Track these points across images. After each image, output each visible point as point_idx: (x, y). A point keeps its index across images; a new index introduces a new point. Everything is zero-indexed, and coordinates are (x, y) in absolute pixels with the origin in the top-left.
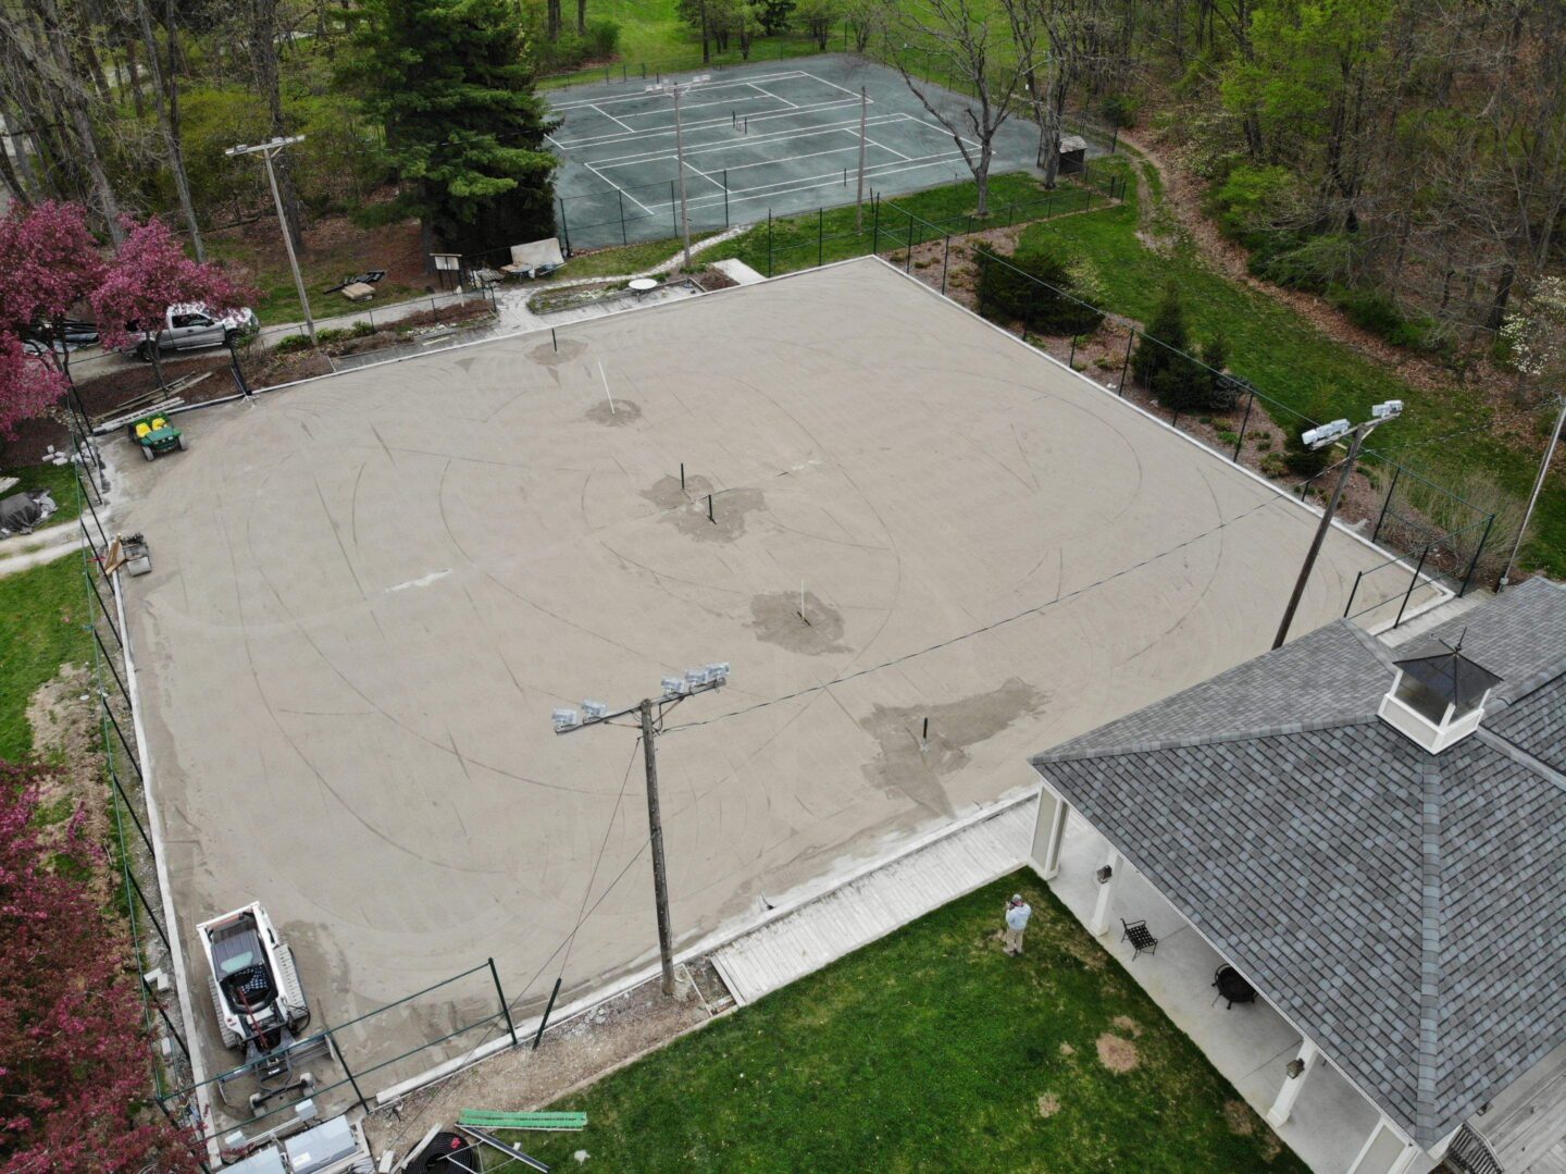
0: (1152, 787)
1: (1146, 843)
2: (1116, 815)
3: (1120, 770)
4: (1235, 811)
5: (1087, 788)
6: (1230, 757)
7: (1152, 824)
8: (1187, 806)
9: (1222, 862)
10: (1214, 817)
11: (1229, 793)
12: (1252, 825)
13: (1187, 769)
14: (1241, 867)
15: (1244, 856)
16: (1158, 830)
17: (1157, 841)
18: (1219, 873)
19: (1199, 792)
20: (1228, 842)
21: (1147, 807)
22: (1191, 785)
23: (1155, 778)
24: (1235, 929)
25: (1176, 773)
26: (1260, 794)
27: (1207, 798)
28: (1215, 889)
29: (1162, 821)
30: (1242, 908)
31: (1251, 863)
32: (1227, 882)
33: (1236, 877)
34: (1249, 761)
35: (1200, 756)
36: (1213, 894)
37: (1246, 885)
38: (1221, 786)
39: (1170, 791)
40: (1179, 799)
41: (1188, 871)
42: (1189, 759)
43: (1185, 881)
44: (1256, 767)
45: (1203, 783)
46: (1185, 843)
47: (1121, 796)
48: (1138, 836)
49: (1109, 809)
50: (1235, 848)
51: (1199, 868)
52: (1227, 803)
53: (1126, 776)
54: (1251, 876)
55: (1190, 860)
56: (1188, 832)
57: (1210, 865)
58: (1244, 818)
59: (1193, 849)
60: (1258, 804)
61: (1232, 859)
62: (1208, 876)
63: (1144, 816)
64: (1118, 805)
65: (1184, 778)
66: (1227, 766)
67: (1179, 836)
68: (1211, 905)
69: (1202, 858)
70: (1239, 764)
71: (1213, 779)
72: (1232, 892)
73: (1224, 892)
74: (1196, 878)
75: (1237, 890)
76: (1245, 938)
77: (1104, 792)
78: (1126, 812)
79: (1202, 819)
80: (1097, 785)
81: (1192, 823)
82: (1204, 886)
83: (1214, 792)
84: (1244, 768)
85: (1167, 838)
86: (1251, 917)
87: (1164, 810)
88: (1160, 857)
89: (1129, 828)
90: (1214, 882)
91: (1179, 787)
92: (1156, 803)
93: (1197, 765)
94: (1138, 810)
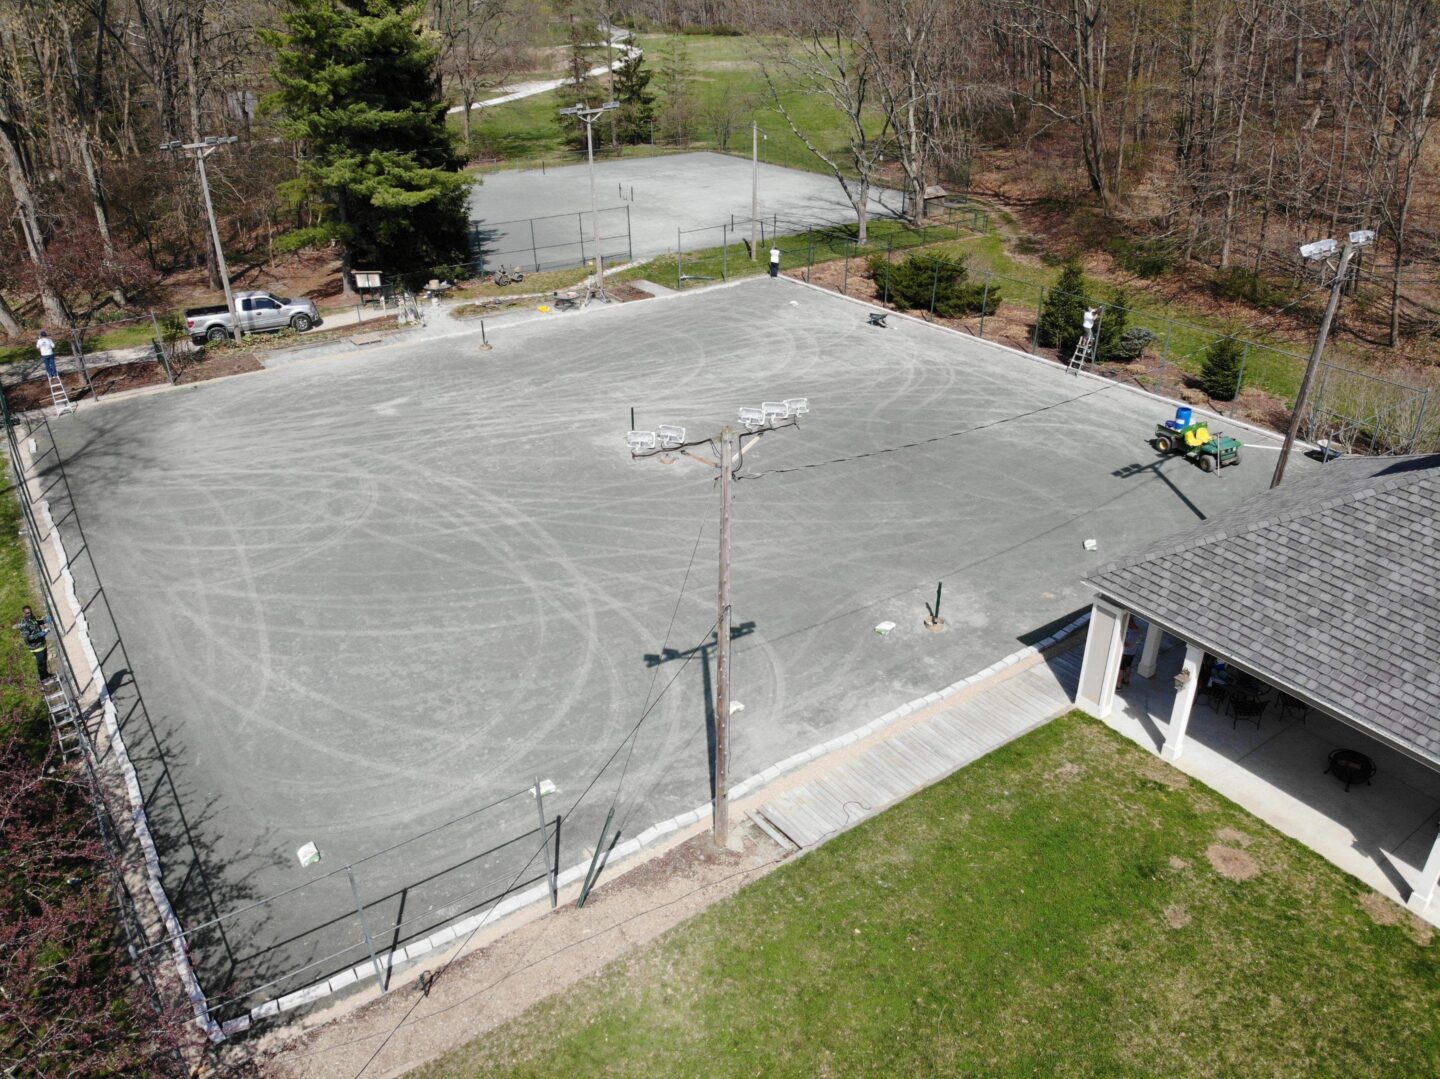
0: (1228, 574)
1: (1235, 626)
2: (1194, 606)
3: (1188, 565)
4: (1327, 578)
5: (1155, 588)
6: (1303, 530)
7: (1236, 606)
8: (1271, 584)
9: (1325, 627)
10: (1305, 588)
11: (1314, 563)
12: (1347, 586)
13: (1262, 550)
14: (1348, 628)
15: (1348, 617)
16: (1245, 611)
17: (1247, 622)
18: (1325, 638)
19: (1280, 568)
20: (1327, 608)
21: (1227, 593)
22: (1270, 564)
23: (1229, 565)
24: (1359, 686)
25: (1251, 556)
26: (1349, 557)
27: (1291, 572)
28: (1325, 654)
29: (1248, 602)
30: (1359, 665)
31: (1358, 622)
32: (1337, 644)
33: (1345, 637)
34: (1328, 531)
35: (1272, 536)
36: (1322, 658)
37: (1357, 643)
38: (1303, 559)
39: (1247, 573)
40: (1261, 578)
41: (1290, 642)
42: (1261, 541)
43: (1290, 652)
44: (1335, 534)
45: (1282, 559)
46: (1278, 617)
47: (1195, 588)
48: (1225, 621)
49: (1185, 602)
50: (1334, 611)
51: (1300, 637)
52: (1316, 573)
53: (1195, 569)
54: (1358, 633)
55: (1290, 632)
56: (1280, 607)
57: (1313, 632)
58: (1339, 583)
59: (1289, 621)
60: (1349, 567)
61: (1336, 622)
62: (1314, 643)
63: (1226, 602)
64: (1193, 597)
65: (1259, 559)
66: (1304, 540)
67: (1270, 613)
68: (1325, 669)
69: (1301, 627)
70: (1317, 535)
71: (1292, 554)
72: (1345, 653)
73: (1335, 654)
74: (1302, 647)
75: (1350, 650)
76: (1372, 692)
77: (1175, 588)
78: (1204, 602)
79: (1292, 592)
80: (1164, 583)
81: (1281, 597)
82: (1311, 652)
83: (1297, 565)
84: (1324, 538)
85: (1257, 616)
86: (1373, 672)
87: (1246, 592)
88: (1254, 635)
89: (1212, 615)
90: (1322, 648)
91: (1257, 568)
92: (1236, 587)
93: (1271, 545)
94: (1217, 597)
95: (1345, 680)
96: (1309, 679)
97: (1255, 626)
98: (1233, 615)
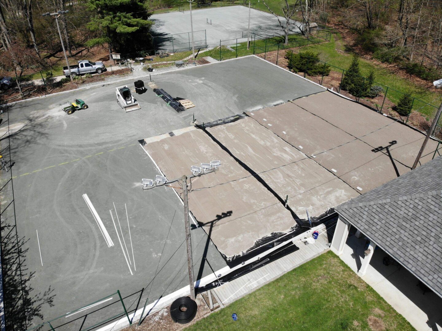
0: (389, 217)
1: (388, 239)
2: (374, 228)
3: (374, 210)
4: (426, 225)
5: (361, 218)
6: (420, 203)
7: (390, 231)
8: (404, 224)
9: (422, 245)
10: (417, 228)
11: (422, 218)
12: (433, 230)
13: (403, 209)
14: (431, 247)
15: (431, 243)
16: (393, 234)
17: (393, 238)
18: (421, 250)
19: (409, 218)
20: (424, 238)
21: (387, 225)
22: (405, 215)
23: (390, 213)
24: (431, 273)
25: (398, 211)
26: (435, 217)
27: (412, 220)
28: (420, 257)
29: (395, 230)
30: (433, 264)
31: (435, 245)
32: (426, 254)
33: (429, 251)
34: (429, 205)
35: (408, 204)
36: (419, 259)
37: (433, 254)
38: (418, 215)
39: (396, 218)
40: (401, 221)
41: (408, 250)
42: (403, 205)
43: (407, 254)
44: (432, 207)
45: (410, 214)
46: (405, 239)
47: (376, 220)
48: (385, 237)
49: (371, 226)
50: (427, 240)
51: (412, 248)
52: (422, 222)
53: (377, 213)
54: (434, 250)
55: (409, 245)
56: (406, 234)
57: (417, 247)
58: (430, 228)
59: (409, 241)
60: (435, 222)
61: (427, 244)
62: (417, 252)
63: (386, 229)
64: (374, 224)
65: (402, 213)
66: (420, 207)
67: (402, 236)
68: (419, 263)
69: (413, 244)
70: (425, 206)
71: (414, 212)
72: (428, 258)
73: (424, 258)
74: (412, 253)
75: (430, 257)
76: (436, 276)
77: (368, 219)
78: (378, 227)
79: (412, 229)
80: (365, 217)
81: (407, 230)
82: (416, 256)
83: (415, 218)
84: (427, 208)
85: (397, 237)
86: (437, 268)
87: (395, 225)
88: (395, 244)
89: (380, 233)
90: (420, 254)
91: (400, 216)
92: (391, 223)
93: (407, 207)
94: (383, 226)
95: (426, 269)
96: (413, 266)
97: (396, 241)
98: (388, 235)
